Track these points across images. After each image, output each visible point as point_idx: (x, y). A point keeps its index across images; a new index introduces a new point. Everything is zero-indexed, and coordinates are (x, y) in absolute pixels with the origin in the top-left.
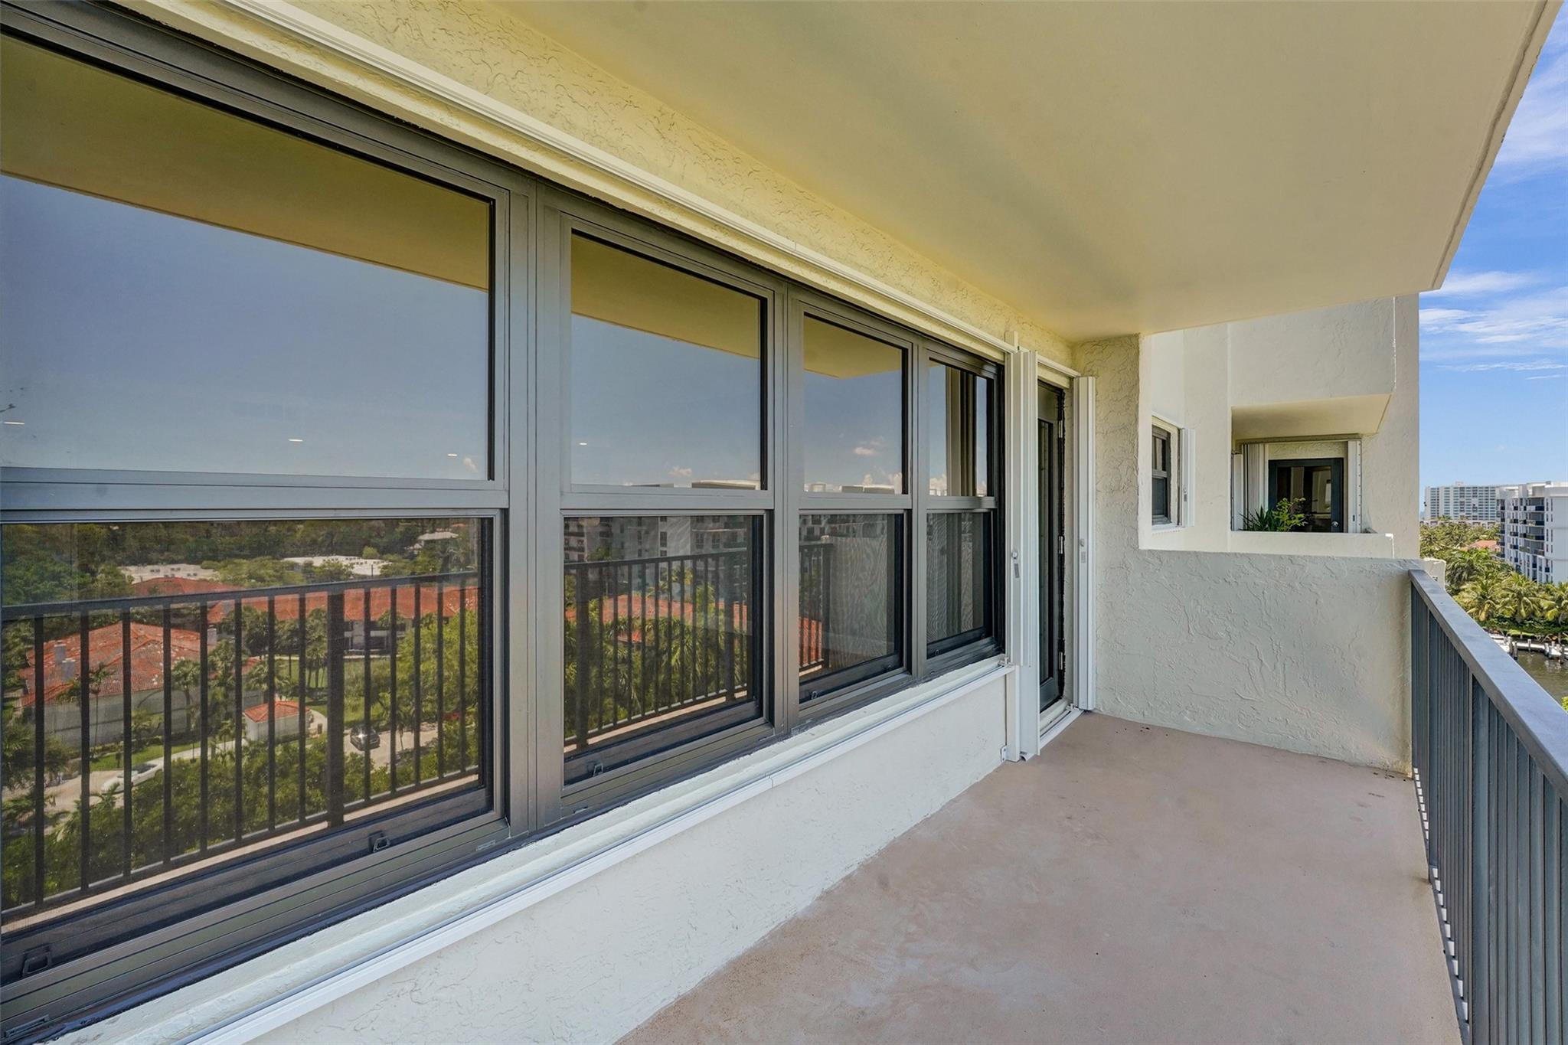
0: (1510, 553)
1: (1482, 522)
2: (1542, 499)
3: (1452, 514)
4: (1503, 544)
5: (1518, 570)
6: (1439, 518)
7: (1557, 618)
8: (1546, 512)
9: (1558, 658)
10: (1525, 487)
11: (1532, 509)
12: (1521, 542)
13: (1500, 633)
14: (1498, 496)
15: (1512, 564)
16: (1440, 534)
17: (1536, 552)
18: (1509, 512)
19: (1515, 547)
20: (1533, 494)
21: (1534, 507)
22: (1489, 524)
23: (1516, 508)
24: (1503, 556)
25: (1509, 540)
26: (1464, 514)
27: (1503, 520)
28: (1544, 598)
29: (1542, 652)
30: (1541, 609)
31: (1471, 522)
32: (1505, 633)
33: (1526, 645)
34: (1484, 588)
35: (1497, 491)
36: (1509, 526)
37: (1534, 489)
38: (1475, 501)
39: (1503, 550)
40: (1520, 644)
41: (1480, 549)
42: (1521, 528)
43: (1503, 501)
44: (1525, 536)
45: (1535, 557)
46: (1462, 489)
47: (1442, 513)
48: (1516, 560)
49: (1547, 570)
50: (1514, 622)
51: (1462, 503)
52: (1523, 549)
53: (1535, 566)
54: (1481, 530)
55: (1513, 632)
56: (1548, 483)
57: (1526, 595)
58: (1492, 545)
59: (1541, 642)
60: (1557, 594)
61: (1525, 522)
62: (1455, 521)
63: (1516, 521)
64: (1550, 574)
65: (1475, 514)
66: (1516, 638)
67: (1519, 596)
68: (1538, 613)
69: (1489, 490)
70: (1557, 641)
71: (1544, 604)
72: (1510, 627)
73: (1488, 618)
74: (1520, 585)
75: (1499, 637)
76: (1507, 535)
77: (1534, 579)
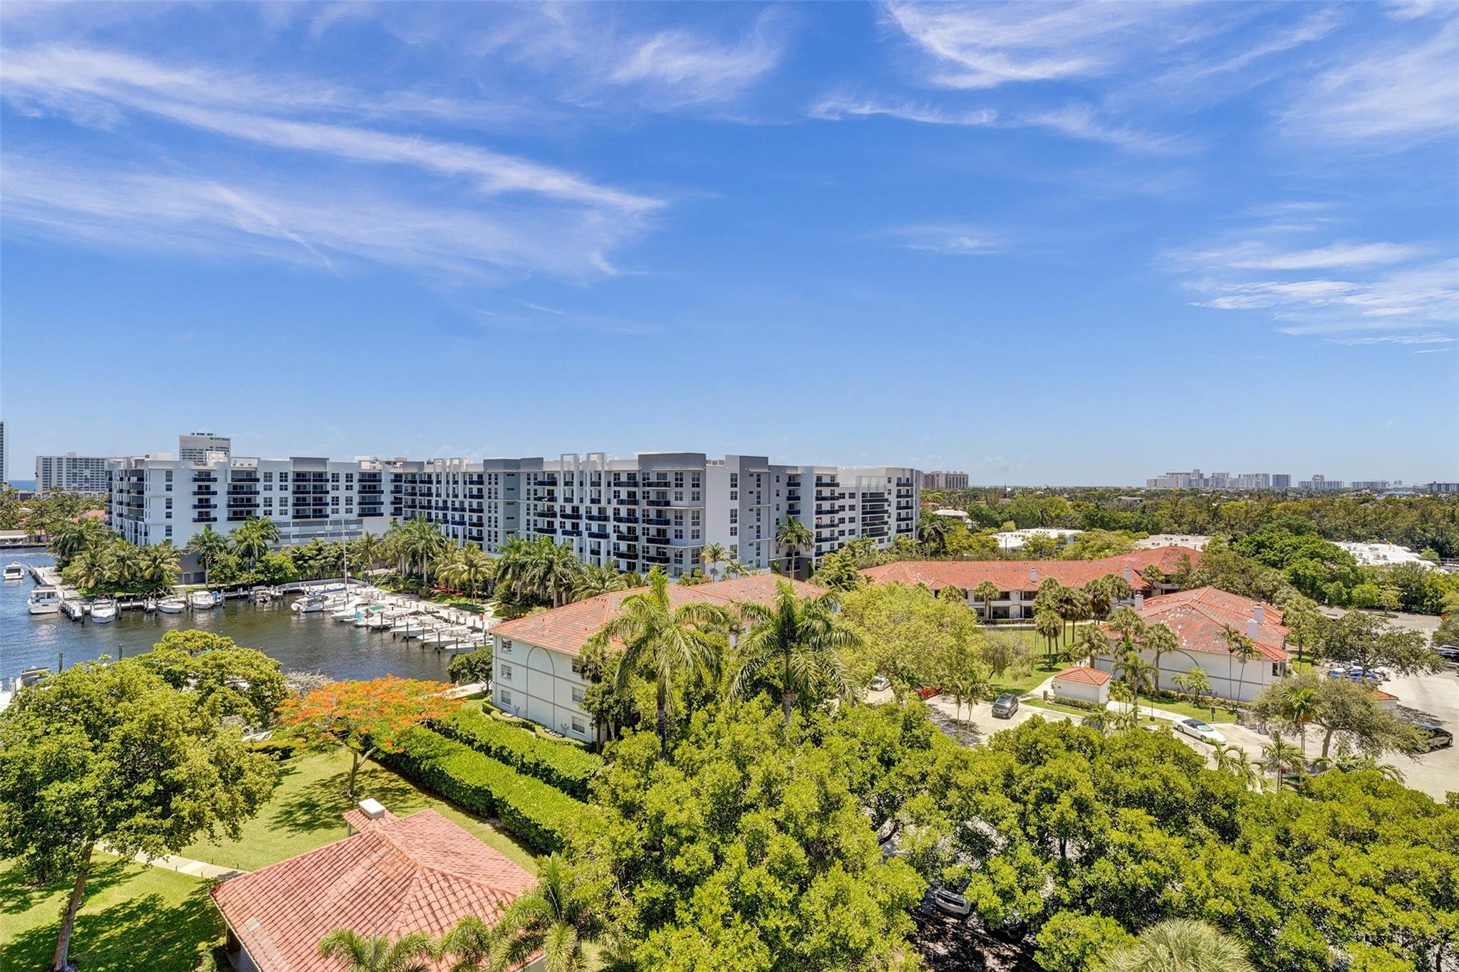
0: (116, 520)
1: (93, 493)
2: (142, 471)
3: (64, 485)
4: (110, 513)
5: (123, 536)
6: (52, 489)
7: (153, 576)
8: (145, 483)
9: (153, 610)
10: (128, 459)
11: (134, 479)
12: (125, 510)
13: (107, 597)
14: (106, 468)
15: (117, 531)
16: (53, 506)
17: (137, 519)
18: (116, 484)
19: (121, 515)
20: (136, 466)
21: (136, 478)
22: (99, 495)
23: (121, 479)
24: (111, 524)
25: (116, 508)
26: (76, 485)
27: (111, 490)
28: (143, 560)
29: (141, 608)
30: (141, 569)
31: (83, 492)
32: (111, 596)
33: (129, 604)
34: (93, 556)
35: (106, 462)
36: (116, 496)
37: (136, 461)
38: (87, 473)
39: (111, 518)
40: (123, 605)
41: (90, 519)
42: (125, 497)
43: (111, 473)
44: (128, 504)
45: (136, 524)
46: (75, 460)
47: (54, 483)
48: (121, 527)
49: (146, 534)
50: (119, 585)
51: (75, 474)
52: (128, 517)
53: (136, 531)
54: (92, 501)
55: (118, 594)
56: (147, 456)
57: (129, 559)
58: (101, 515)
59: (141, 600)
60: (153, 555)
61: (129, 492)
62: (67, 492)
63: (121, 491)
64: (149, 538)
65: (87, 485)
66: (120, 600)
67: (122, 560)
68: (139, 574)
69: (99, 461)
70: (152, 597)
71: (143, 565)
72: (115, 591)
73: (96, 585)
74: (124, 550)
75: (106, 601)
76: (114, 504)
77: (136, 543)
